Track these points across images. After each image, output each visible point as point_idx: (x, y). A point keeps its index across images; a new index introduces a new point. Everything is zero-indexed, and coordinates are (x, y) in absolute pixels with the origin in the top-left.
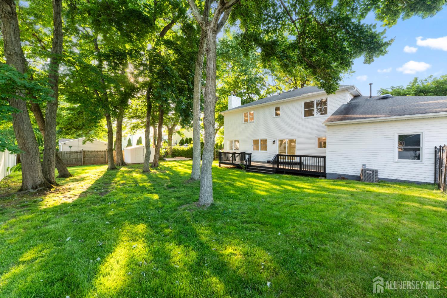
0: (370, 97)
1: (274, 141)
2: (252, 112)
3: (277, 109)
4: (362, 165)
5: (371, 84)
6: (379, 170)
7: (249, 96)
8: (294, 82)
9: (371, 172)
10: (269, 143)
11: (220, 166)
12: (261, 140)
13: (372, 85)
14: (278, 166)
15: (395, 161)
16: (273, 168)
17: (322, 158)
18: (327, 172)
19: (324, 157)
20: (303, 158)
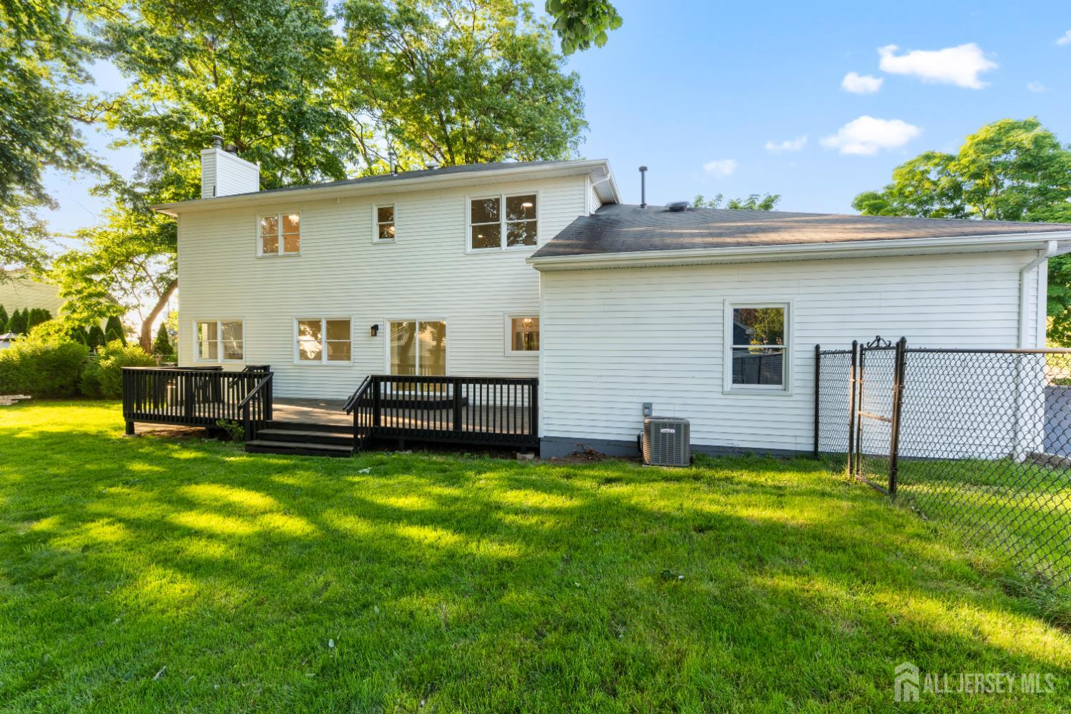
0: (643, 206)
1: (375, 328)
2: (294, 218)
3: (385, 215)
4: (640, 407)
5: (643, 169)
6: (691, 422)
7: (303, 174)
8: (448, 157)
9: (673, 431)
10: (358, 335)
11: (130, 430)
12: (329, 323)
13: (646, 173)
14: (377, 420)
15: (725, 390)
16: (355, 429)
17: (526, 387)
18: (542, 433)
19: (533, 383)
20: (464, 386)
